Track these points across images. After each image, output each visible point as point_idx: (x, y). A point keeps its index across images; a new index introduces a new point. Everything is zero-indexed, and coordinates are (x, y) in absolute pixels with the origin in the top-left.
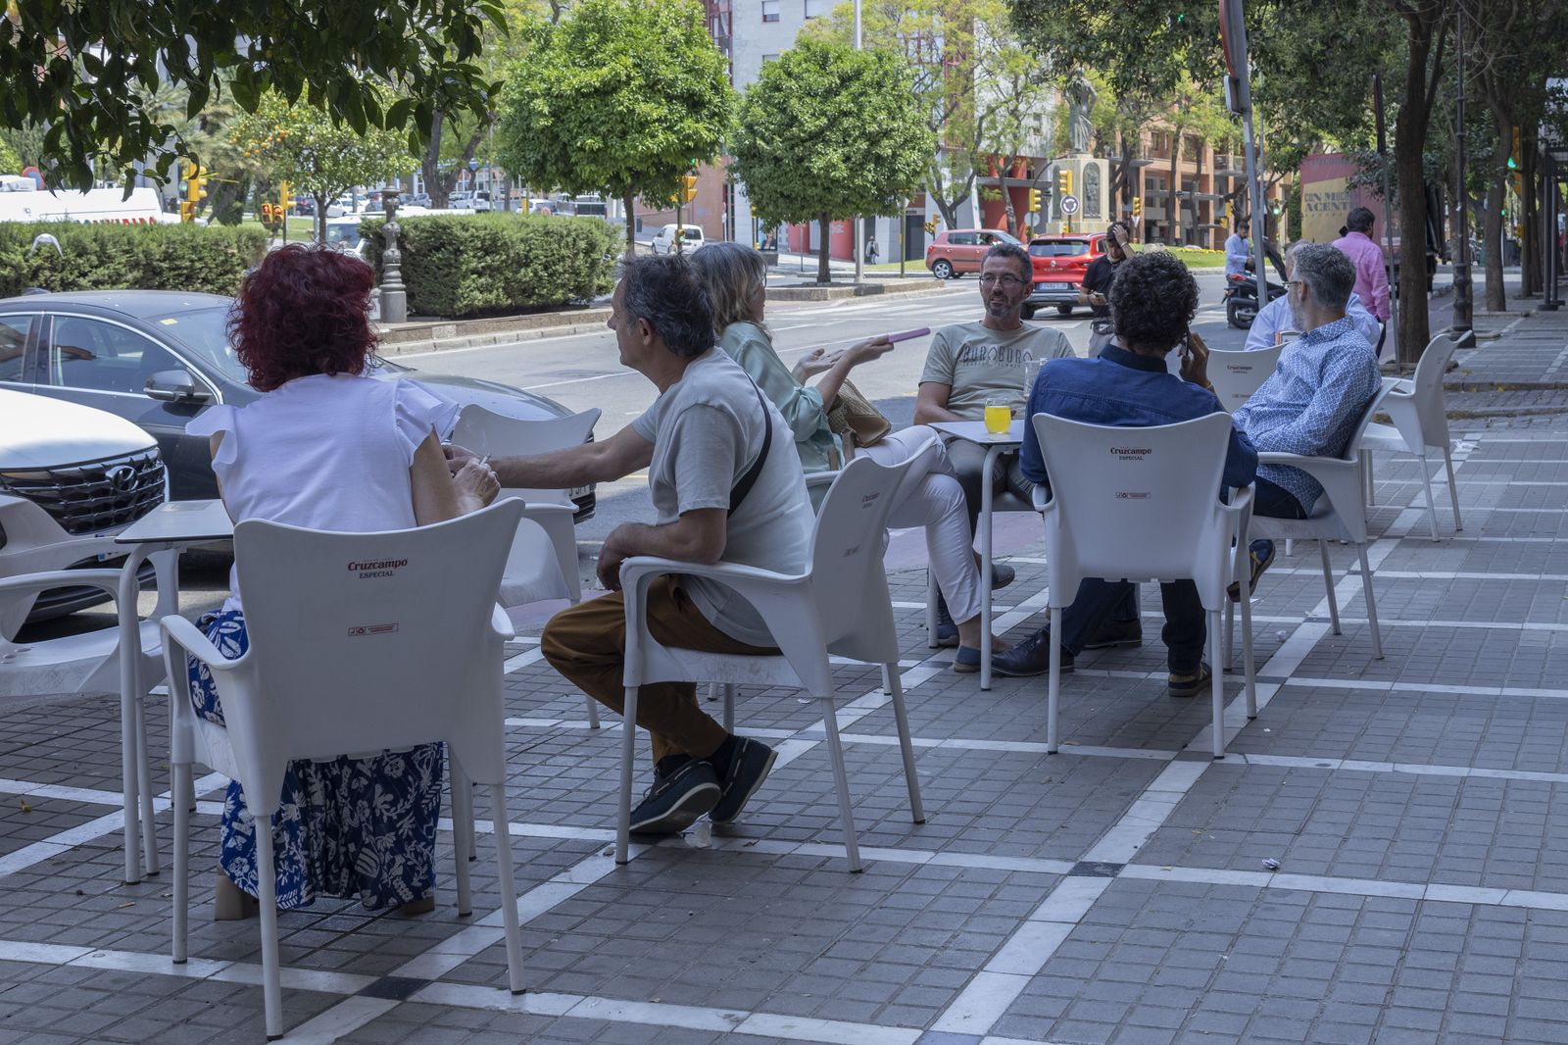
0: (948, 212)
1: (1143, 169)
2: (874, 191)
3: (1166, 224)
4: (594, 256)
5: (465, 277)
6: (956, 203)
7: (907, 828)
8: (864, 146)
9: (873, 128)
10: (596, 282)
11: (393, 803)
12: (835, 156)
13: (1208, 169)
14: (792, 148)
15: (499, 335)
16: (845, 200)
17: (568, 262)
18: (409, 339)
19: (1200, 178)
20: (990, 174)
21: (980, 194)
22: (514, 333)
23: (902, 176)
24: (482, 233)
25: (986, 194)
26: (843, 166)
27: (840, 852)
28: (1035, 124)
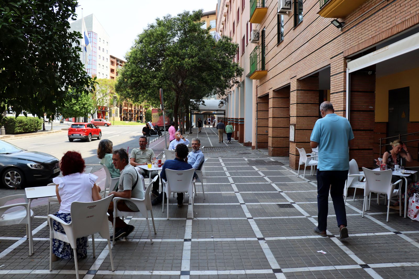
0: (92, 115)
1: (123, 109)
2: (84, 113)
3: (126, 117)
4: (38, 124)
5: (16, 127)
6: (93, 114)
7: (154, 235)
8: (82, 106)
9: (84, 103)
10: (38, 128)
11: (82, 241)
12: (77, 107)
13: (133, 109)
14: (70, 106)
15: (22, 137)
16: (79, 114)
17: (34, 125)
18: (6, 138)
19: (132, 110)
20: (99, 109)
21: (97, 112)
22: (25, 137)
23: (89, 111)
24: (19, 120)
25: (98, 112)
26: (79, 109)
27: (149, 240)
28: (106, 101)
